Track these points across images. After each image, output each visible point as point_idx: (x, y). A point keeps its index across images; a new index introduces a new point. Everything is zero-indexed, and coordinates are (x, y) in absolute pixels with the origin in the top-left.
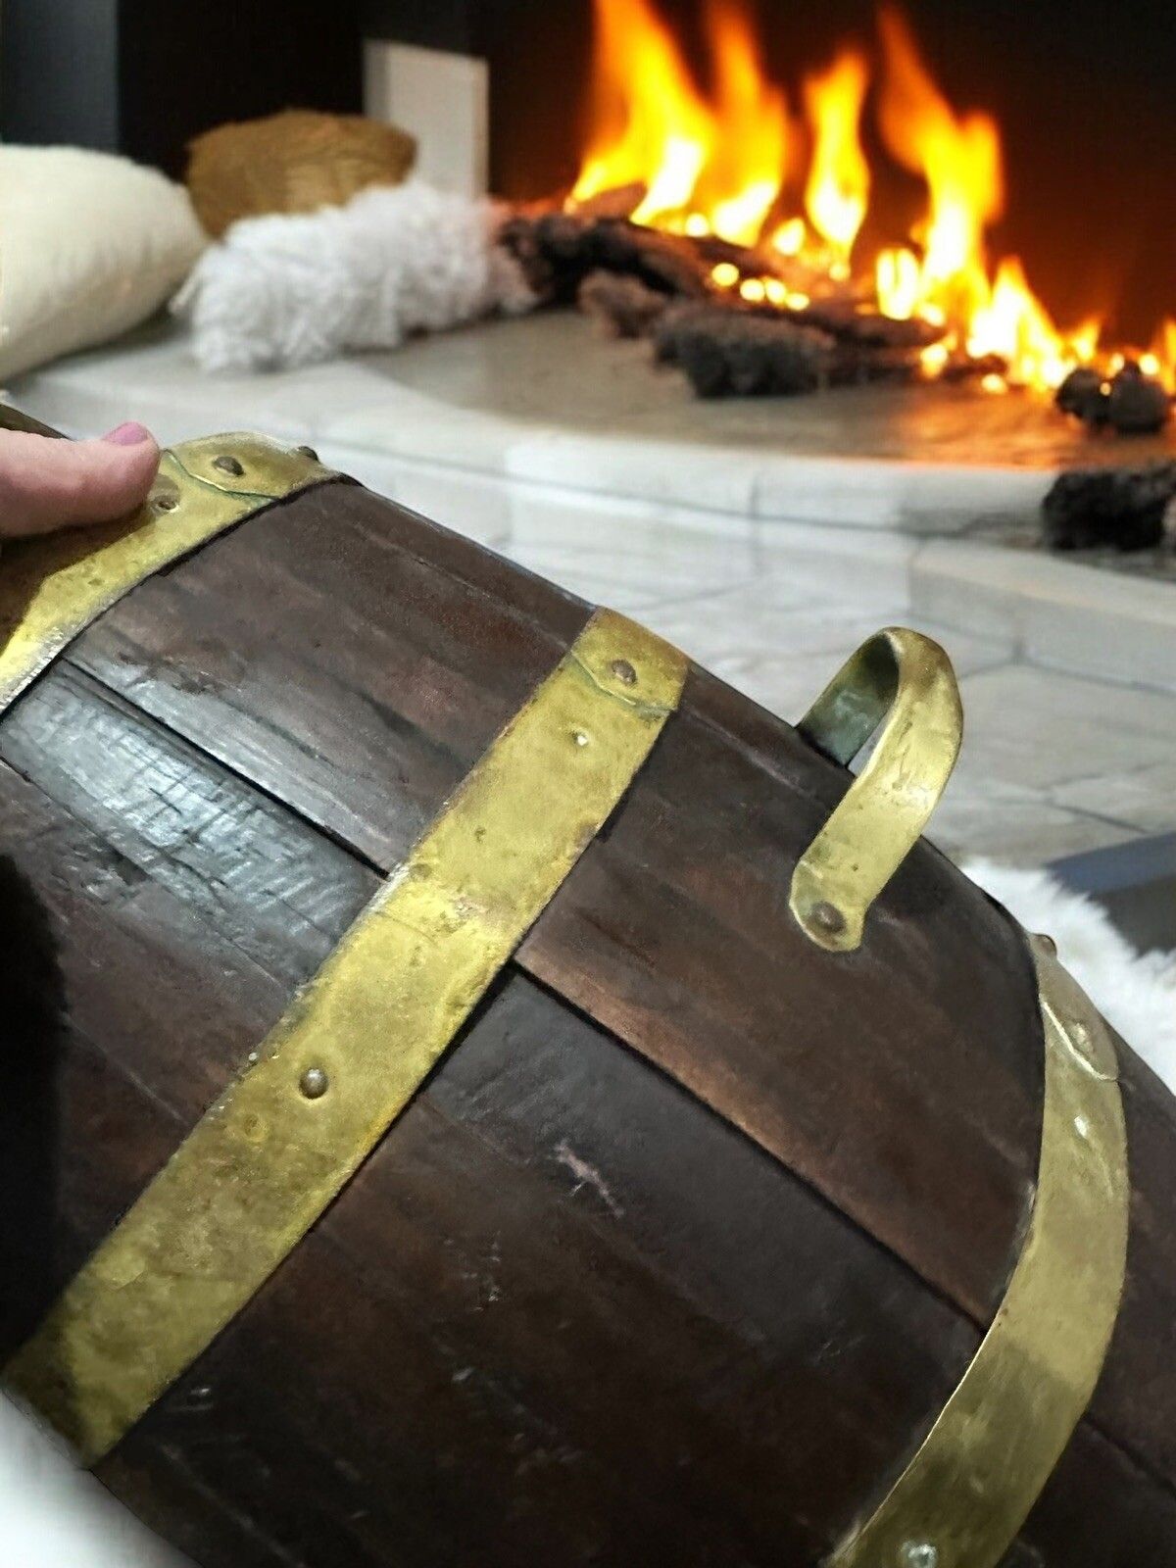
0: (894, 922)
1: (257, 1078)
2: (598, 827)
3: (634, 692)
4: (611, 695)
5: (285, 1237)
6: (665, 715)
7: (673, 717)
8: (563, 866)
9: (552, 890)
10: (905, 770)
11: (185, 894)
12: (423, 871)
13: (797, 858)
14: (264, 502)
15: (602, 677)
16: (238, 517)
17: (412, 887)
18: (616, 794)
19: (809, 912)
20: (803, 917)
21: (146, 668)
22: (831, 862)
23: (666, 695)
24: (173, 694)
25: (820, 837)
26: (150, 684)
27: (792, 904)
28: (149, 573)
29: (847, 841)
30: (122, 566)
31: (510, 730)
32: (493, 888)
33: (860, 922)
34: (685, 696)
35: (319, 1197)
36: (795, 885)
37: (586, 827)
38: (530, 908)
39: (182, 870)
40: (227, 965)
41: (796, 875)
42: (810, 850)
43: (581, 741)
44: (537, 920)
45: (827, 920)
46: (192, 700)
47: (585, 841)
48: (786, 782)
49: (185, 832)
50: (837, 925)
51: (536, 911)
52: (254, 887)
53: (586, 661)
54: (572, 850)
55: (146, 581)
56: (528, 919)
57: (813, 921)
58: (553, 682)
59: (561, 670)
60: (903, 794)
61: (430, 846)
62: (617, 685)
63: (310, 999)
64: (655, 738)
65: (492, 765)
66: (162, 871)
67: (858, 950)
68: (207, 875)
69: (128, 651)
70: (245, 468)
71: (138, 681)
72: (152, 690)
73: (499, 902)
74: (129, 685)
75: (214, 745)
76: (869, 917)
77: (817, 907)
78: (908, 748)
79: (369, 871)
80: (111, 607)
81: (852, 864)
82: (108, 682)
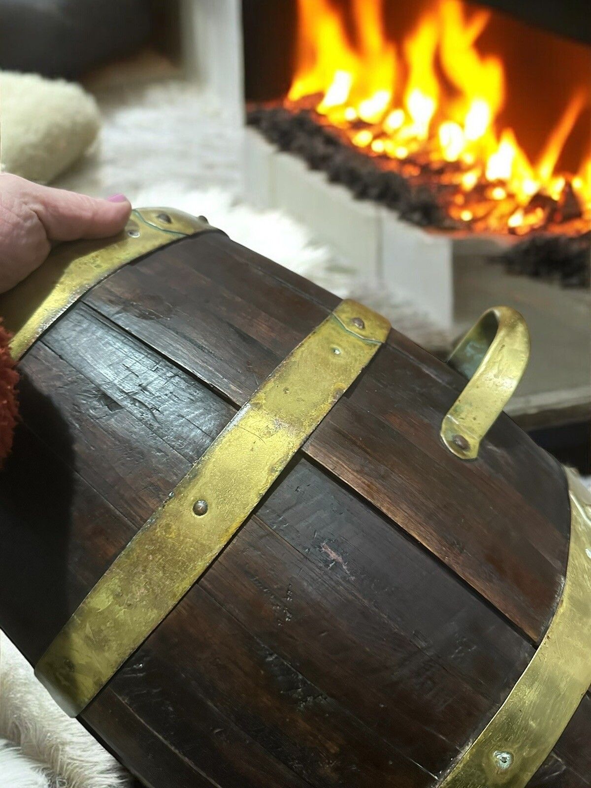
0: (495, 449)
1: (172, 505)
2: (344, 391)
3: (363, 333)
4: (351, 333)
5: (183, 585)
6: (380, 344)
7: (383, 347)
8: (327, 407)
9: (321, 418)
10: (501, 368)
11: (139, 416)
12: (258, 406)
13: (445, 414)
14: (181, 236)
15: (348, 325)
16: (168, 242)
17: (252, 413)
18: (354, 376)
19: (451, 439)
20: (448, 441)
21: (122, 307)
22: (463, 416)
23: (380, 336)
24: (135, 319)
25: (457, 403)
26: (124, 314)
27: (442, 435)
28: (124, 263)
29: (471, 405)
30: (111, 259)
31: (302, 344)
32: (292, 415)
33: (477, 445)
34: (389, 337)
35: (201, 565)
36: (444, 426)
37: (338, 390)
38: (310, 425)
39: (137, 404)
40: (159, 451)
41: (444, 421)
42: (451, 411)
43: (337, 352)
44: (314, 431)
45: (460, 443)
46: (144, 323)
47: (338, 396)
48: (440, 381)
49: (140, 385)
50: (465, 446)
51: (313, 427)
52: (173, 413)
53: (340, 318)
54: (331, 400)
55: (122, 267)
56: (309, 430)
57: (453, 443)
58: (323, 325)
59: (327, 321)
60: (499, 380)
61: (261, 394)
62: (355, 329)
63: (200, 466)
64: (373, 354)
65: (293, 359)
66: (127, 403)
67: (476, 459)
68: (150, 407)
69: (113, 298)
70: (173, 220)
71: (118, 313)
72: (124, 318)
73: (294, 422)
74: (113, 315)
75: (155, 343)
76: (482, 444)
77: (455, 437)
78: (503, 357)
79: (231, 406)
80: (105, 278)
81: (474, 416)
82: (103, 313)
